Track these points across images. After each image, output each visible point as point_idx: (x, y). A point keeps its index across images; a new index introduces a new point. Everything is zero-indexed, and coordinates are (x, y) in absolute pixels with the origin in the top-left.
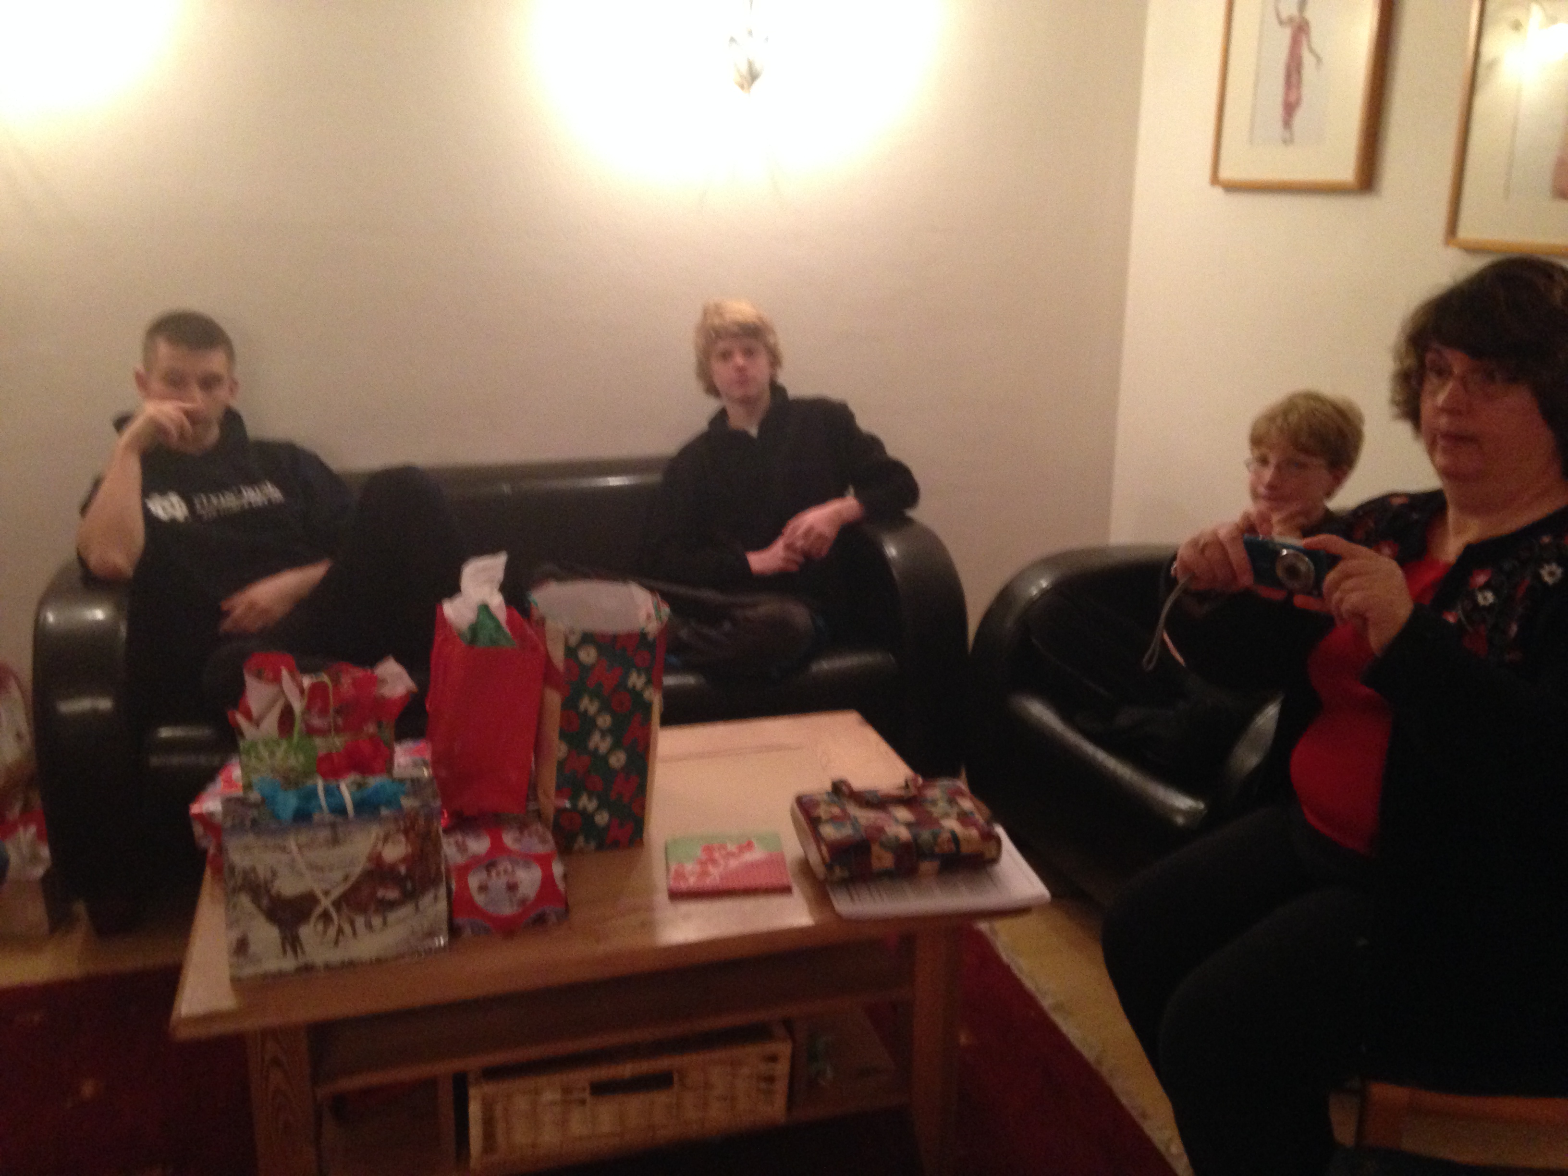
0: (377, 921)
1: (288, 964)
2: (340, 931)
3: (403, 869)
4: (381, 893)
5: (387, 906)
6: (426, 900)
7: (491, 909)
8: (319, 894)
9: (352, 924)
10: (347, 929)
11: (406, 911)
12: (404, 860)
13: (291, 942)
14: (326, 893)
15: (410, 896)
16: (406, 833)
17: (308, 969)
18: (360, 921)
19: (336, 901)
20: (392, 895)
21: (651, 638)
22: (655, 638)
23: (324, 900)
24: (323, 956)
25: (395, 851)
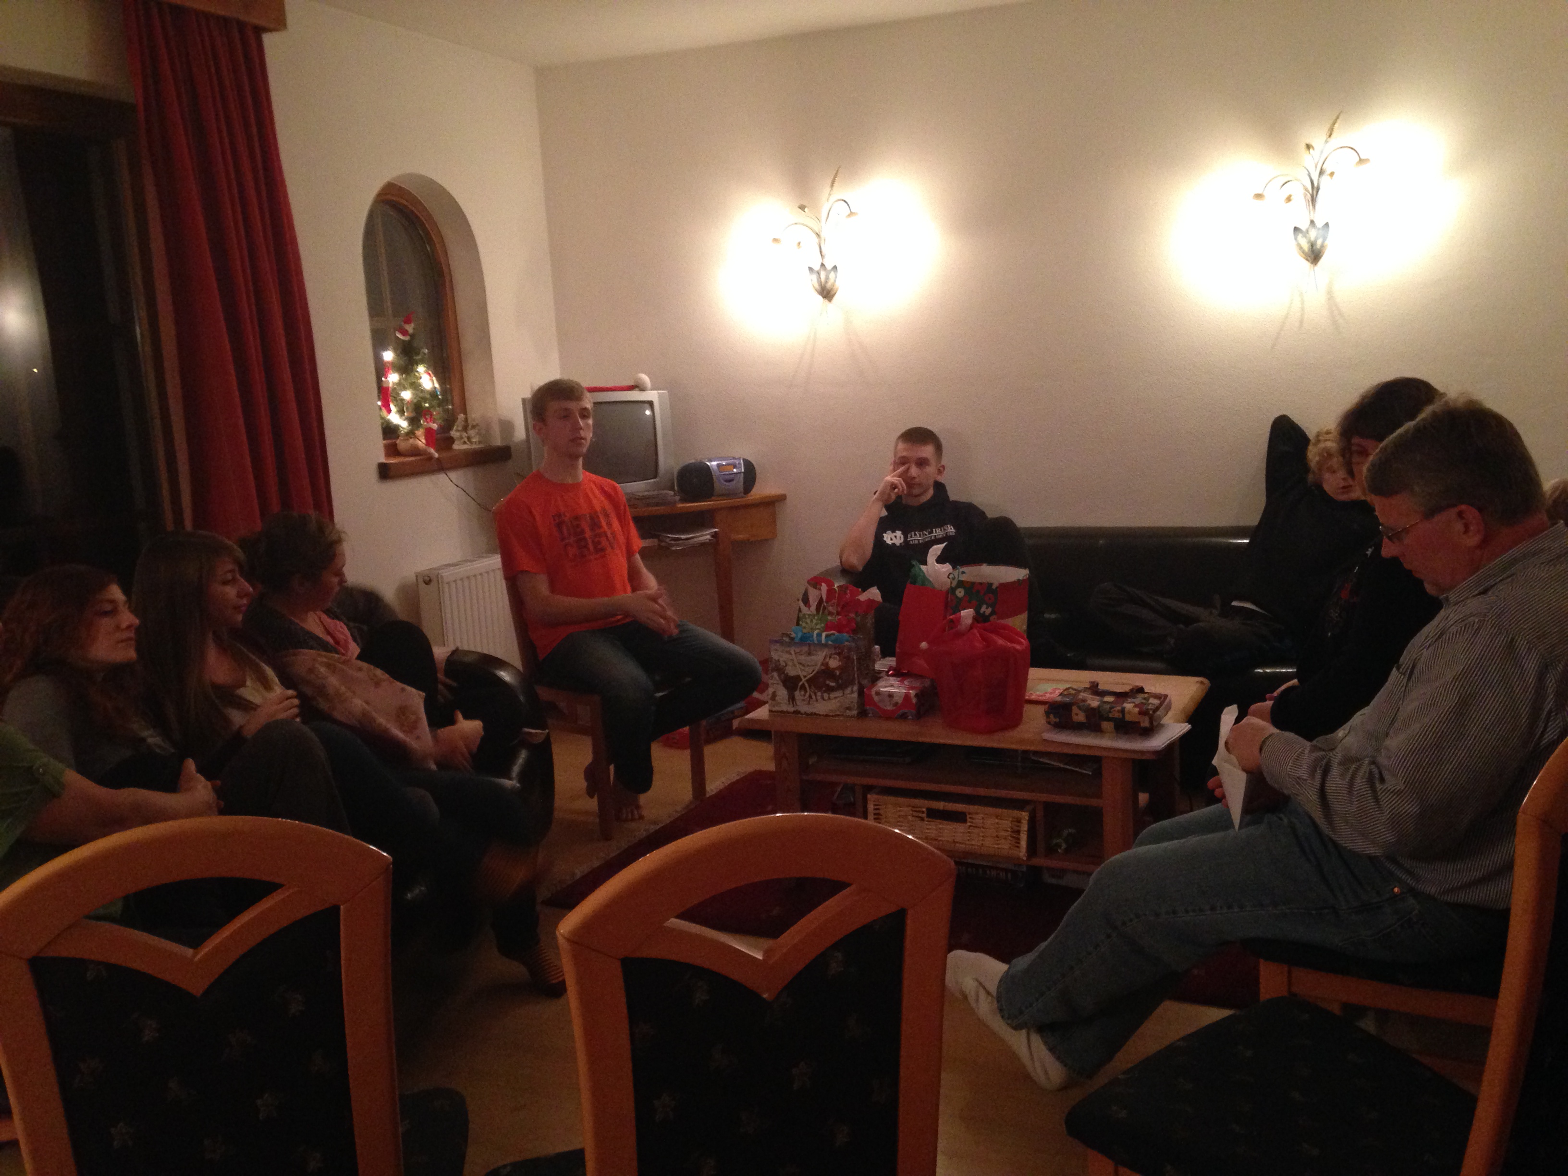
0: (826, 696)
1: (791, 709)
2: (810, 697)
3: (838, 673)
4: (828, 682)
5: (830, 690)
6: (849, 690)
7: (880, 705)
8: (802, 677)
9: (815, 694)
10: (814, 697)
11: (839, 694)
12: (838, 668)
13: (792, 698)
14: (805, 677)
15: (841, 687)
16: (839, 654)
17: (797, 712)
18: (819, 694)
19: (807, 681)
20: (833, 684)
21: (994, 587)
22: (997, 588)
23: (804, 680)
24: (804, 708)
25: (834, 663)
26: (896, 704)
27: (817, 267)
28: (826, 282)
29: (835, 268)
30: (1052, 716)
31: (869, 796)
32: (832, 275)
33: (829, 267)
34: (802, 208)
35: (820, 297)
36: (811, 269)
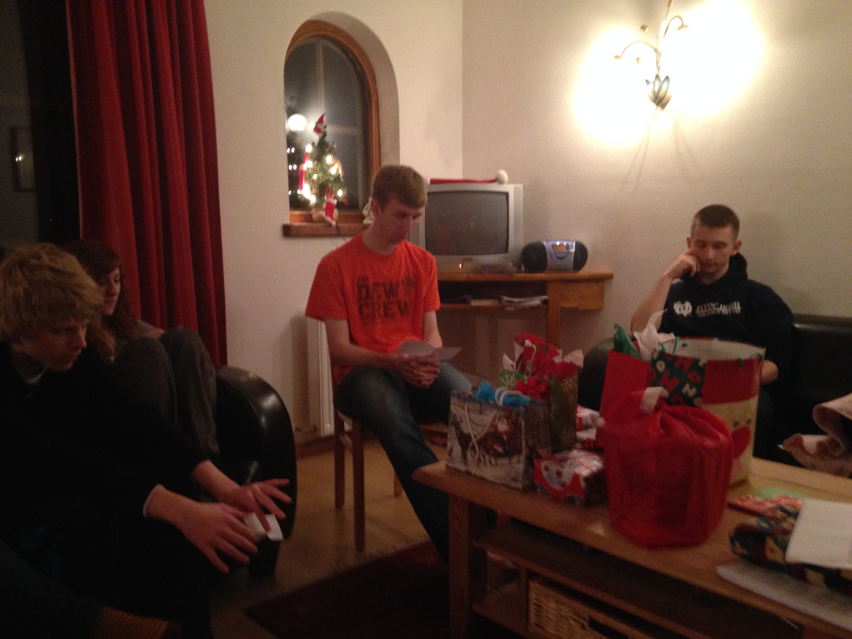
0: (493, 461)
1: (463, 467)
2: (479, 459)
3: (505, 438)
4: (496, 447)
5: (497, 455)
6: (514, 459)
7: (548, 481)
8: (473, 437)
9: (484, 457)
10: (482, 459)
11: (504, 461)
12: (506, 433)
13: (464, 456)
14: (476, 436)
15: (508, 454)
16: (507, 418)
17: (468, 473)
18: (487, 457)
19: (479, 442)
20: (500, 450)
21: (701, 364)
22: (704, 365)
23: (474, 440)
24: (474, 470)
25: (503, 427)
26: (563, 485)
27: (652, 79)
28: (659, 91)
29: (667, 78)
30: (738, 545)
31: (530, 582)
32: (665, 85)
33: (662, 78)
34: (643, 28)
35: (654, 105)
36: (647, 82)
